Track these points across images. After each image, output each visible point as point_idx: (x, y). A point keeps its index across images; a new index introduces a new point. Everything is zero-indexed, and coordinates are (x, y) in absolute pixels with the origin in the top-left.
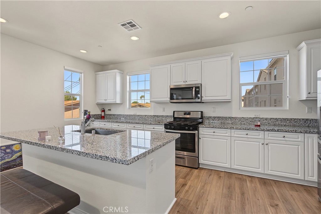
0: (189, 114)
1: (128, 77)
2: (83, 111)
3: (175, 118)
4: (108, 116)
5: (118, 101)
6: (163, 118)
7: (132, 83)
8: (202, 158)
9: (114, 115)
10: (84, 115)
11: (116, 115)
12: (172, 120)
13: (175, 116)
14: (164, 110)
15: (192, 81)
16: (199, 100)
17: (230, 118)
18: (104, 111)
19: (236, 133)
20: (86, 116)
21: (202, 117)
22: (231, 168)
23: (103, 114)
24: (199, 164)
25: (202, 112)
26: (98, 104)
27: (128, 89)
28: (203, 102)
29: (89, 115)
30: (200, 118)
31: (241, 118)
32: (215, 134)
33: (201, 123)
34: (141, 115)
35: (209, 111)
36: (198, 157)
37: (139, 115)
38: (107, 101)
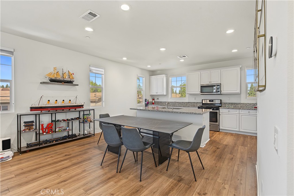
0: (213, 101)
1: (170, 78)
2: (144, 99)
3: (203, 104)
4: (157, 103)
5: (165, 94)
6: (195, 104)
7: (172, 82)
8: (221, 126)
9: (161, 102)
10: (145, 102)
11: (162, 102)
12: (201, 105)
13: (203, 102)
14: (195, 99)
15: (214, 81)
16: (219, 93)
17: (239, 103)
18: (154, 100)
19: (243, 112)
20: (146, 103)
21: (221, 103)
22: (239, 131)
23: (153, 102)
24: (219, 129)
25: (221, 100)
26: (151, 96)
27: (170, 86)
28: (222, 94)
29: (148, 102)
30: (220, 104)
31: (247, 104)
32: (229, 112)
33: (221, 106)
34: (180, 102)
35: (225, 100)
36: (219, 125)
37: (178, 102)
38: (157, 94)
